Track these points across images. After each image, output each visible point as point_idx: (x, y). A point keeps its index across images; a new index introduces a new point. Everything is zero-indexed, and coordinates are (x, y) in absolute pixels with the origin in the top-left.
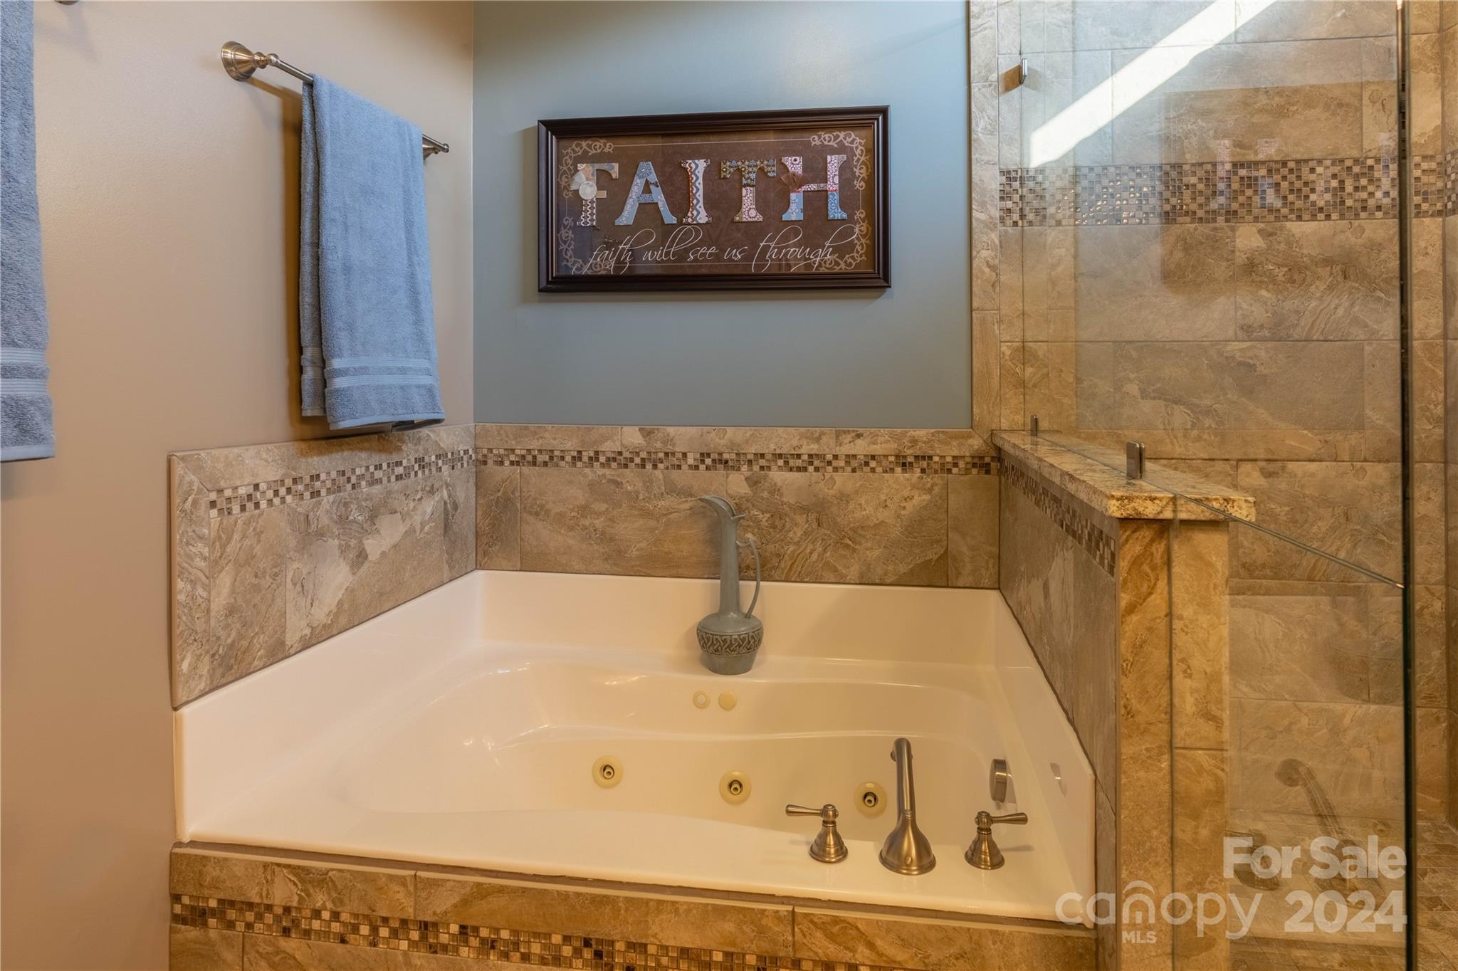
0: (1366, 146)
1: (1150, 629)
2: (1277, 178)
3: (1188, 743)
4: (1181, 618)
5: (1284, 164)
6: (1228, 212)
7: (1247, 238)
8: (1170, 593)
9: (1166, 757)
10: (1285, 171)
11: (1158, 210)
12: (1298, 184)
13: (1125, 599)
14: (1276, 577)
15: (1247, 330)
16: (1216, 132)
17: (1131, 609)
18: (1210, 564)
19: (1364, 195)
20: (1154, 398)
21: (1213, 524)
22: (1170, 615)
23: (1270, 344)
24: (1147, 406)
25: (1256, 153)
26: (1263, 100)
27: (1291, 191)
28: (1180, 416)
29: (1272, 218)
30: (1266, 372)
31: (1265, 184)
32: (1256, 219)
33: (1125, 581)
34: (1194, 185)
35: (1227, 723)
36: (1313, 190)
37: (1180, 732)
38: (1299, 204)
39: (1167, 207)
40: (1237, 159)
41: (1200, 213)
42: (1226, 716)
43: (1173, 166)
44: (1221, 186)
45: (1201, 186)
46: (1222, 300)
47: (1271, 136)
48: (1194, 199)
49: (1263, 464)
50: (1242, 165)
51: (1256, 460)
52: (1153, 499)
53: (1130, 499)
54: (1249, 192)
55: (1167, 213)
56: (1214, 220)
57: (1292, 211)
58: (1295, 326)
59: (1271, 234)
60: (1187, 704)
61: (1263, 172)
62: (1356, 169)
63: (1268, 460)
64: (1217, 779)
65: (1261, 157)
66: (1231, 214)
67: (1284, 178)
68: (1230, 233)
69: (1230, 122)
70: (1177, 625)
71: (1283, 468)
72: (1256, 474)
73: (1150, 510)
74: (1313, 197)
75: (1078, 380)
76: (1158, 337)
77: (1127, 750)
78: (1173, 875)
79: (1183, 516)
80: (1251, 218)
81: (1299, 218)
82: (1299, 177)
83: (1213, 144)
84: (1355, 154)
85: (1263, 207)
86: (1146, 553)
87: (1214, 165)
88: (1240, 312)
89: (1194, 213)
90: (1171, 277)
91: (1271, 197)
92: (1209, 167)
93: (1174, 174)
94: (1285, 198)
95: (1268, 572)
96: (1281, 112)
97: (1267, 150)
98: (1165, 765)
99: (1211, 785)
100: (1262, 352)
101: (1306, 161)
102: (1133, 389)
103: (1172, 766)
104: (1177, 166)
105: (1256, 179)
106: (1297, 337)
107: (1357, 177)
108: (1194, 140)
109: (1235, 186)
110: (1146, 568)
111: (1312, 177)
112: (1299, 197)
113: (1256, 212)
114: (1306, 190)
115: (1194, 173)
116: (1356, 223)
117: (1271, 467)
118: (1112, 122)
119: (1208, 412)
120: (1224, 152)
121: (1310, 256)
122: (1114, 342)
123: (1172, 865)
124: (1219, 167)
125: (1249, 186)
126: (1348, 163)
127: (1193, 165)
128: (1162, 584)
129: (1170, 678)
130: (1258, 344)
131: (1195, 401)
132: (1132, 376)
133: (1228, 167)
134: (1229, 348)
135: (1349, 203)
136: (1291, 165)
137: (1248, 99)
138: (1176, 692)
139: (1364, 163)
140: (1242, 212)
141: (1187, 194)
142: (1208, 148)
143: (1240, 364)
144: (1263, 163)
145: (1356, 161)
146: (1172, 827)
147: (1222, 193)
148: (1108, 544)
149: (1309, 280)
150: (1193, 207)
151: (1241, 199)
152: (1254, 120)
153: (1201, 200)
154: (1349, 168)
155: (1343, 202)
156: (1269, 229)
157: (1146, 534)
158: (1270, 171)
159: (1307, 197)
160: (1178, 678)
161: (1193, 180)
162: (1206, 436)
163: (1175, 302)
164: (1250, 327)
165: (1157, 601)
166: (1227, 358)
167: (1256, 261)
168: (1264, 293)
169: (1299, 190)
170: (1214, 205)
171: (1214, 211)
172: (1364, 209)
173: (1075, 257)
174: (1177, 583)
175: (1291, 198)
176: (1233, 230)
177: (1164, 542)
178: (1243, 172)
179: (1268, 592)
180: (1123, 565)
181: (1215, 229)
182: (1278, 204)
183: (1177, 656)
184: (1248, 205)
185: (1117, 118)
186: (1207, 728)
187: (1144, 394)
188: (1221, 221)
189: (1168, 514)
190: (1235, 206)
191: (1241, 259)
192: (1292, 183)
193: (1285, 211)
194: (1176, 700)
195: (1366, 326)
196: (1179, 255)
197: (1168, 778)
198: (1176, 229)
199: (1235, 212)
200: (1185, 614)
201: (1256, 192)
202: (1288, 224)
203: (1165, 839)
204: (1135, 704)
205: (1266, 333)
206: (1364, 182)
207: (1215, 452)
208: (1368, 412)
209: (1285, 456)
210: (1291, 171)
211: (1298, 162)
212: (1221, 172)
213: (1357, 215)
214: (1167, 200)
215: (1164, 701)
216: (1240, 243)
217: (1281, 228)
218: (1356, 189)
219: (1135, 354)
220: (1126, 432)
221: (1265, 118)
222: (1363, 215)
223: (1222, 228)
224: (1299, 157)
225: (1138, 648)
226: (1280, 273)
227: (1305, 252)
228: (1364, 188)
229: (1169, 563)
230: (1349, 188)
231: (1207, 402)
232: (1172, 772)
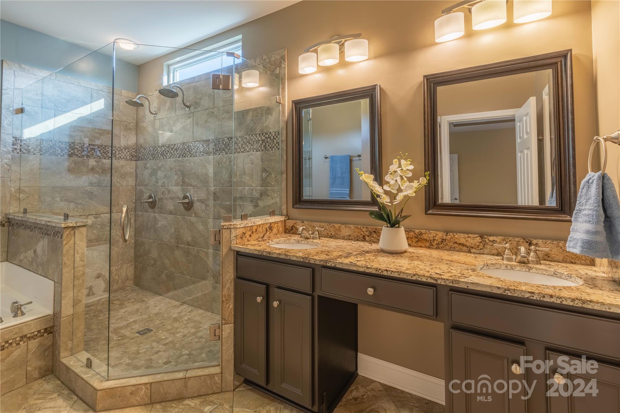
0: (121, 145)
1: (70, 247)
2: (100, 149)
3: (78, 266)
4: (77, 244)
5: (102, 146)
6: (87, 156)
7: (92, 162)
8: (75, 240)
9: (73, 270)
10: (102, 148)
11: (67, 153)
12: (105, 151)
13: (64, 243)
14: (97, 242)
15: (91, 184)
16: (84, 136)
17: (66, 244)
18: (83, 233)
19: (121, 155)
20: (64, 201)
21: (84, 226)
22: (74, 244)
23: (97, 187)
24: (62, 204)
25: (95, 143)
26: (97, 131)
27: (103, 152)
28: (72, 205)
29: (98, 158)
30: (96, 194)
31: (97, 150)
32: (94, 158)
33: (65, 239)
34: (78, 148)
35: (85, 261)
36: (109, 153)
37: (76, 265)
38: (105, 155)
39: (70, 153)
40: (90, 143)
41: (79, 155)
42: (85, 260)
43: (72, 143)
44: (85, 149)
45: (80, 149)
46: (85, 176)
47: (99, 139)
48: (78, 152)
49: (94, 215)
50: (91, 145)
51: (92, 215)
52: (72, 223)
53: (67, 223)
54: (93, 152)
55: (70, 154)
56: (83, 157)
57: (103, 157)
58: (103, 183)
59: (98, 162)
60: (78, 258)
61: (96, 147)
62: (119, 149)
63: (96, 214)
64: (83, 271)
65: (96, 144)
66: (88, 156)
67: (102, 149)
68: (87, 161)
69: (88, 134)
70: (76, 245)
71: (100, 216)
72: (93, 218)
73: (71, 225)
74: (108, 154)
75: (40, 197)
76: (66, 186)
77: (64, 271)
78: (74, 292)
79: (78, 225)
80: (93, 158)
81: (105, 159)
82: (105, 150)
83: (84, 139)
84: (119, 146)
85: (96, 155)
86: (70, 233)
87: (84, 144)
88: (89, 180)
89: (78, 155)
90: (70, 170)
91: (98, 153)
92: (82, 144)
93: (72, 145)
94: (102, 154)
95: (95, 241)
96: (101, 134)
97: (98, 142)
98: (72, 272)
99: (82, 273)
100: (95, 189)
101: (107, 146)
102: (58, 199)
103: (74, 271)
104: (74, 143)
105: (95, 149)
106: (103, 185)
107: (119, 151)
108: (78, 137)
109: (89, 150)
110: (69, 236)
111: (108, 150)
112: (105, 154)
113: (94, 156)
114: (107, 152)
115: (78, 145)
116: (119, 161)
117: (96, 216)
118: (54, 130)
119: (80, 204)
120: (86, 141)
121: (107, 167)
122: (52, 187)
123: (74, 290)
124: (85, 145)
125: (93, 150)
126: (117, 148)
127: (78, 143)
128: (73, 238)
129: (74, 255)
130: (94, 187)
131: (76, 201)
132: (58, 196)
133: (87, 145)
134: (86, 188)
135: (117, 156)
136: (104, 146)
137: (93, 130)
138: (75, 258)
139: (121, 148)
140: (91, 156)
141: (76, 151)
142: (82, 140)
143: (89, 192)
144: (97, 145)
145: (119, 148)
146: (74, 283)
147: (85, 151)
148: (60, 233)
149: (107, 172)
150: (77, 153)
151: (91, 153)
152: (95, 135)
153: (80, 152)
154: (117, 149)
155: (116, 156)
156: (98, 160)
157: (70, 229)
158: (98, 147)
159: (107, 154)
160: (76, 255)
161: (78, 147)
162: (79, 210)
163: (71, 177)
164: (92, 183)
165: (72, 242)
166: (86, 191)
167: (94, 168)
168: (96, 175)
169: (105, 152)
170: (83, 154)
171: (83, 155)
172: (120, 158)
173: (40, 164)
174: (76, 238)
175: (103, 154)
176: (88, 160)
177: (73, 231)
178: (91, 147)
179: (95, 245)
180: (64, 236)
181: (83, 159)
182: (100, 155)
183: (76, 251)
184: (92, 154)
185: (56, 128)
186: (82, 263)
187: (61, 200)
188: (85, 158)
189: (75, 225)
190: (89, 154)
191: (90, 167)
192: (103, 151)
193: (102, 157)
194: (75, 259)
195: (120, 183)
196: (73, 165)
197: (73, 274)
198: (72, 159)
199: (89, 156)
200: (78, 243)
201: (95, 152)
202: (102, 160)
203: (72, 285)
204: (66, 262)
205: (96, 185)
206: (120, 152)
207: (82, 214)
208: (120, 202)
209: (100, 213)
210: (103, 148)
211: (105, 146)
212: (85, 146)
213: (119, 159)
214: (70, 151)
215: (73, 260)
216: (90, 163)
217: (101, 161)
218: (119, 153)
219: (59, 190)
220: (55, 211)
221: (97, 135)
222: (120, 159)
223: (85, 159)
224: (105, 145)
225: (67, 251)
226: (100, 171)
227: (106, 166)
228: (121, 153)
229: (74, 234)
230: (117, 153)
231: (80, 201)
232: (74, 273)
